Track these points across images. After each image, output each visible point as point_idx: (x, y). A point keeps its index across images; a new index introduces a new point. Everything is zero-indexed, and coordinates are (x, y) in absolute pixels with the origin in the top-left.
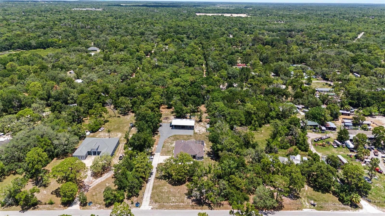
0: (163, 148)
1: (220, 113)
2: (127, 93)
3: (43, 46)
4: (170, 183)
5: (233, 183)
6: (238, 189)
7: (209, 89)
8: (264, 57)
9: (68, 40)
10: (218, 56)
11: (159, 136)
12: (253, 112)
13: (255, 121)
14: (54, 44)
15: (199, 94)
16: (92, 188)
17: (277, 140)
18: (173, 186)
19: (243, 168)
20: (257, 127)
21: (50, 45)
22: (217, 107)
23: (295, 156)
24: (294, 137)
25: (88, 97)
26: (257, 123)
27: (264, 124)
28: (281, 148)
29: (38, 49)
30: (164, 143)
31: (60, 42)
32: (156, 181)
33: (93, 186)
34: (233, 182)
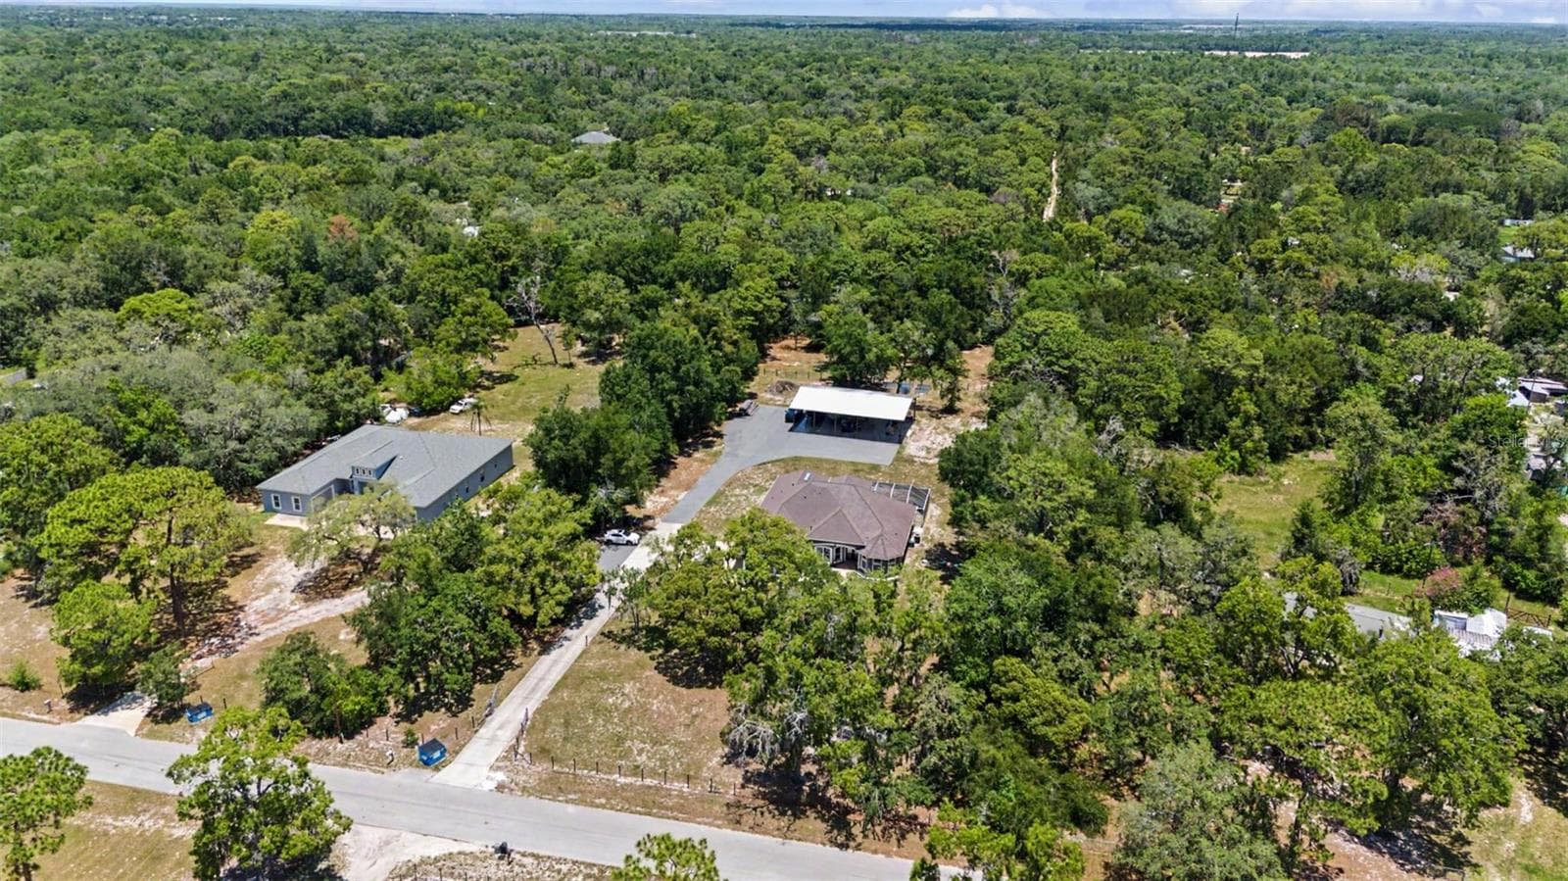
0: (709, 504)
1: (1050, 364)
2: (633, 271)
3: (415, 126)
4: (664, 669)
5: (1008, 707)
6: (1036, 745)
7: (1028, 268)
8: (1363, 178)
9: (515, 108)
10: (1124, 162)
11: (718, 454)
12: (1240, 373)
13: (1246, 422)
14: (455, 119)
15: (972, 288)
16: (259, 644)
17: (1363, 522)
18: (676, 684)
19: (1096, 628)
20: (1255, 451)
21: (438, 123)
22: (1038, 336)
23: (1471, 613)
24: (1474, 514)
25: (449, 267)
26: (1258, 432)
27: (1299, 446)
28: (1386, 569)
29: (392, 138)
30: (729, 484)
31: (481, 112)
32: (595, 649)
33: (272, 634)
34: (1015, 699)
